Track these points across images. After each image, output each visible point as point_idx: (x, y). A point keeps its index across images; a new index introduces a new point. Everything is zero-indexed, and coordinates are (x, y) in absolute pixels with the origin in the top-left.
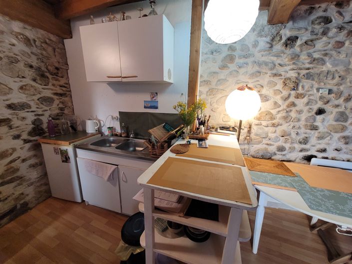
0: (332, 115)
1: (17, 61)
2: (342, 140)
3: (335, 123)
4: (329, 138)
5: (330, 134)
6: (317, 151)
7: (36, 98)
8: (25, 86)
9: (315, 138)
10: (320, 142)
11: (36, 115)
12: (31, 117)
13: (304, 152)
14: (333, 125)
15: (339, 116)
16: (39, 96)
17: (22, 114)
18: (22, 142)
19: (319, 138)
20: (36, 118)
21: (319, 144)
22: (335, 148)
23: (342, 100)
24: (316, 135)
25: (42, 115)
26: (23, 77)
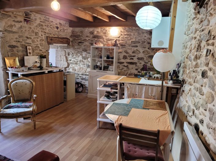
1: (145, 42)
7: (147, 56)
8: (145, 51)
11: (145, 63)
12: (143, 63)
16: (148, 55)
17: (141, 61)
18: (137, 72)
20: (144, 64)
25: (147, 63)
26: (145, 48)
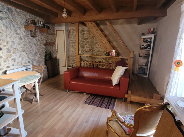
0: (5, 50)
2: (13, 60)
3: (7, 54)
4: (8, 61)
5: (8, 59)
6: (6, 68)
9: (3, 62)
10: (6, 63)
13: (2, 70)
14: (7, 55)
15: (8, 50)
19: (4, 62)
21: (6, 64)
22: (12, 64)
23: (6, 43)
24: (3, 61)
